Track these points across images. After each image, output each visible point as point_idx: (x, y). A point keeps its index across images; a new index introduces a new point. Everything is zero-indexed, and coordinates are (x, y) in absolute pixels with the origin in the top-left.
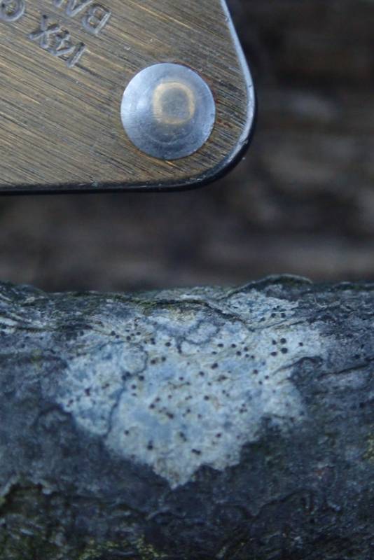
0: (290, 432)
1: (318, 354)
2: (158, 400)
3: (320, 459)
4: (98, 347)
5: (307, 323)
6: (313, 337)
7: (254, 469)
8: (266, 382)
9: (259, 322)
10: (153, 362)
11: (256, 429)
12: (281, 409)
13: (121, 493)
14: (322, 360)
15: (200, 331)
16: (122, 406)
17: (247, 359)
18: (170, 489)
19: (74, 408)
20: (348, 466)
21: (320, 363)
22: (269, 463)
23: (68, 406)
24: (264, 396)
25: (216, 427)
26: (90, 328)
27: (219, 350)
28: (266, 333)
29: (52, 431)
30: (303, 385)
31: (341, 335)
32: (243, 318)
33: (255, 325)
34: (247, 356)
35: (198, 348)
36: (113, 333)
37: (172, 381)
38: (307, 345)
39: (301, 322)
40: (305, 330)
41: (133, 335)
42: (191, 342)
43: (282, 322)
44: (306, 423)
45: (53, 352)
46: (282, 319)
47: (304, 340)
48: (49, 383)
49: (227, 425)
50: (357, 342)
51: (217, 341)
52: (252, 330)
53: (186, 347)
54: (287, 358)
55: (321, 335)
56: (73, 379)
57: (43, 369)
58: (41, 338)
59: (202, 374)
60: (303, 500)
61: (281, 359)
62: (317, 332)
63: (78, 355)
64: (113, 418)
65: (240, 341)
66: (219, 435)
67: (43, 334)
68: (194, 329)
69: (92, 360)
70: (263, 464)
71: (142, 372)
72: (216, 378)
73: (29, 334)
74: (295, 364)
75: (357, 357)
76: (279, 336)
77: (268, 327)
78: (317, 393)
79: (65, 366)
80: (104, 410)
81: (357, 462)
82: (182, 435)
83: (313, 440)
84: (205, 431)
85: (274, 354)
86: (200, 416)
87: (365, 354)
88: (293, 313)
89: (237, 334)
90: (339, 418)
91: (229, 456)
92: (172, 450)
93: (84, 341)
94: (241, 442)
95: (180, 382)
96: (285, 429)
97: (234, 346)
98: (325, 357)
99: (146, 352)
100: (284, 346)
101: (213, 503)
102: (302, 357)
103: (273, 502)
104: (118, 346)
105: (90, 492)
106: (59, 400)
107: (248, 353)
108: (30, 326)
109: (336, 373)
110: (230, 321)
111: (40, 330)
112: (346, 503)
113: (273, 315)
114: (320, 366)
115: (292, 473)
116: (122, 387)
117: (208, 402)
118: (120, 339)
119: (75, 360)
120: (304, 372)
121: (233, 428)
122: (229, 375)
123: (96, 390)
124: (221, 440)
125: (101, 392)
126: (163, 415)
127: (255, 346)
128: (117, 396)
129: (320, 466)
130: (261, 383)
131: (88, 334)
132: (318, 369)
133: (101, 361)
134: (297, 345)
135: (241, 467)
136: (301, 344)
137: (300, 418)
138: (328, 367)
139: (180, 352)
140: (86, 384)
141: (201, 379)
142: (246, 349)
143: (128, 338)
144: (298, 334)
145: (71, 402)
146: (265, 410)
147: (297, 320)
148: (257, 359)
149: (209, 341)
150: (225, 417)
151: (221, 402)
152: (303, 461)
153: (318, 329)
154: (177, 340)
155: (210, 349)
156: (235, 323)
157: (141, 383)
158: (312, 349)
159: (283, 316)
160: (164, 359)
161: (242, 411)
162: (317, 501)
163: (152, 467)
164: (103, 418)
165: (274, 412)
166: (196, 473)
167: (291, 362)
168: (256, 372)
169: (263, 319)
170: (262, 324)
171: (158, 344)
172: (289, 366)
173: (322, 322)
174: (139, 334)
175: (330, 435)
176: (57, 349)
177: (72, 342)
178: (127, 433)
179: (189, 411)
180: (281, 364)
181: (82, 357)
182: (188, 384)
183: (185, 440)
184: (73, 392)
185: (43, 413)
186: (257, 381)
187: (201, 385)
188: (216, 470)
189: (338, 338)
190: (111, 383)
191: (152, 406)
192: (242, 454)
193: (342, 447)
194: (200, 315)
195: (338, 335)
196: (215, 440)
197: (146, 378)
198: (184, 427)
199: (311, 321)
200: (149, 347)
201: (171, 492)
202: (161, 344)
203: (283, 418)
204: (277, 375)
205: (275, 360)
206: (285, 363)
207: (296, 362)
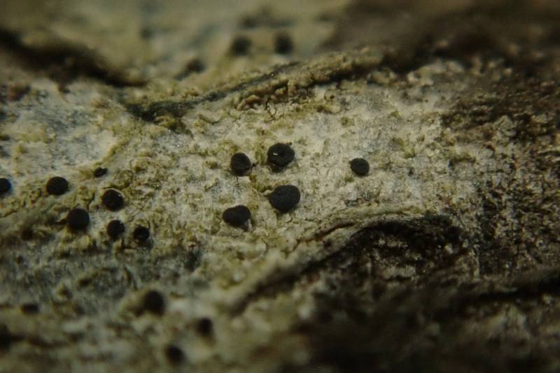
1: (439, 210)
6: (410, 133)
8: (196, 351)
9: (180, 77)
14: (454, 235)
17: (116, 244)
28: (204, 123)
31: (541, 119)
33: (162, 89)
34: (115, 229)
38: (387, 167)
40: (377, 105)
43: (278, 70)
46: (280, 60)
52: (146, 114)
54: (299, 230)
55: (447, 120)
62: (432, 105)
65: (90, 165)
74: (332, 259)
76: (262, 133)
77: (214, 97)
85: (238, 218)
88: (325, 31)
89: (78, 132)
97: (58, 186)
98: (468, 223)
100: (288, 177)
107: (121, 216)
110: (53, 77)
113: (240, 48)
114: (449, 261)
120: (378, 291)
122: (26, 326)
127: (156, 183)
130: (175, 354)
134: (343, 170)
136: (360, 168)
138: (486, 269)
142: (113, 201)
144: (345, 122)
148: (163, 243)
153: (434, 98)
156: (70, 87)
158: (412, 187)
159: (284, 46)
167: (314, 250)
168: (154, 302)
169: (195, 67)
170: (195, 84)
172: (311, 269)
173: (455, 67)
186: (160, 341)
189: (523, 134)
195: (527, 119)
204: (249, 313)
205: (243, 245)
206: (286, 252)
207: (336, 247)
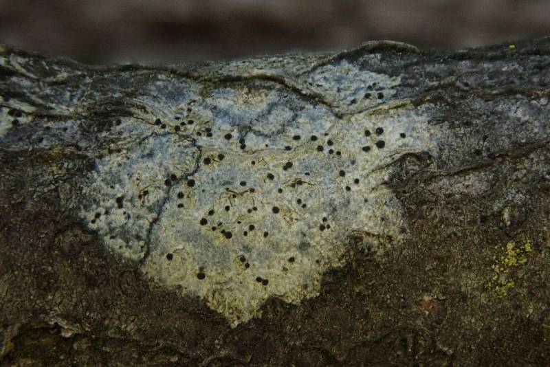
0: (387, 254)
1: (426, 150)
2: (211, 213)
3: (426, 290)
4: (138, 140)
5: (411, 107)
6: (418, 125)
7: (339, 302)
8: (354, 188)
9: (349, 105)
10: (207, 161)
11: (343, 250)
12: (376, 225)
13: (166, 333)
14: (430, 157)
15: (271, 118)
16: (164, 221)
17: (331, 156)
18: (229, 327)
19: (102, 223)
20: (464, 298)
21: (428, 161)
22: (359, 294)
23: (93, 222)
24: (353, 206)
25: (288, 249)
26: (131, 114)
27: (294, 144)
28: (356, 120)
29: (71, 255)
30: (405, 192)
31: (457, 122)
32: (329, 99)
33: (343, 108)
34: (331, 152)
35: (267, 142)
36: (158, 122)
37: (230, 187)
38: (411, 136)
39: (404, 105)
40: (408, 116)
41: (183, 124)
42: (258, 134)
43: (379, 104)
44: (408, 243)
45: (79, 148)
46: (380, 101)
47: (408, 129)
48: (71, 189)
49: (303, 246)
50: (478, 132)
51: (292, 132)
52: (339, 116)
53: (251, 141)
54: (384, 154)
55: (429, 122)
56: (103, 184)
57: (63, 172)
58: (65, 129)
59: (271, 177)
60: (404, 340)
61: (377, 157)
62: (425, 118)
63: (111, 152)
64: (153, 237)
65: (323, 132)
66: (292, 260)
67: (69, 123)
68: (263, 116)
69: (128, 158)
70: (351, 296)
71: (192, 174)
72: (290, 183)
73: (50, 124)
74: (395, 163)
75: (478, 152)
76: (374, 123)
77: (360, 112)
78: (423, 202)
79: (92, 167)
80: (141, 227)
81: (477, 293)
82: (243, 259)
83: (418, 265)
84: (273, 253)
85: (367, 149)
86: (266, 234)
87: (488, 150)
88: (393, 92)
89: (319, 122)
90: (453, 236)
91: (306, 287)
92: (231, 279)
93: (120, 133)
94: (322, 269)
95: (242, 189)
96: (381, 252)
97: (314, 138)
98: (435, 154)
99: (199, 147)
100: (381, 138)
101: (286, 345)
102: (404, 152)
103: (365, 344)
104: (164, 140)
105: (125, 333)
106: (82, 214)
107: (333, 148)
108: (53, 112)
109: (450, 175)
110: (311, 104)
111: (66, 118)
112: (461, 344)
113: (367, 96)
114: (429, 165)
115: (388, 307)
116: (166, 196)
117: (279, 216)
118: (167, 129)
119: (107, 158)
120: (407, 173)
121: (310, 250)
122: (306, 179)
123: (131, 200)
124: (295, 265)
125: (138, 203)
126: (218, 233)
127: (342, 138)
128: (158, 208)
129: (427, 298)
130: (348, 189)
131: (127, 122)
132: (426, 169)
133: (140, 160)
134: (398, 136)
135: (322, 299)
136: (403, 136)
137: (400, 237)
138: (439, 167)
139: (243, 147)
140: (119, 191)
141: (270, 185)
142: (330, 143)
143: (177, 128)
144: (399, 121)
145: (98, 215)
146: (354, 226)
147: (399, 102)
148: (344, 156)
149: (282, 131)
150: (300, 236)
151: (294, 216)
152: (404, 292)
153: (426, 115)
154: (240, 132)
155: (282, 144)
156: (317, 107)
157: (190, 189)
158: (418, 142)
159: (381, 96)
160: (221, 157)
161: (322, 228)
162: (423, 343)
163: (206, 300)
164: (138, 238)
165: (366, 229)
166: (263, 307)
167: (389, 160)
168: (342, 174)
169: (354, 102)
170: (353, 107)
171: (214, 136)
172: (388, 166)
173: (432, 105)
174: (191, 122)
175: (440, 259)
176: (83, 144)
177: (104, 134)
178: (170, 257)
179: (252, 228)
180: (377, 162)
181: (115, 155)
182: (252, 191)
183: (247, 266)
184: (101, 203)
185: (59, 232)
186: (344, 186)
187: (269, 192)
188: (290, 304)
189: (452, 126)
190: (150, 189)
191: (204, 222)
192: (323, 284)
193: (456, 274)
194: (273, 96)
195: (453, 122)
196: (288, 265)
197: (197, 183)
198: (247, 249)
199: (417, 104)
200: (203, 140)
201: (232, 331)
202: (219, 136)
203: (379, 236)
204: (370, 178)
205: (368, 158)
206: (381, 161)
207: (395, 159)
